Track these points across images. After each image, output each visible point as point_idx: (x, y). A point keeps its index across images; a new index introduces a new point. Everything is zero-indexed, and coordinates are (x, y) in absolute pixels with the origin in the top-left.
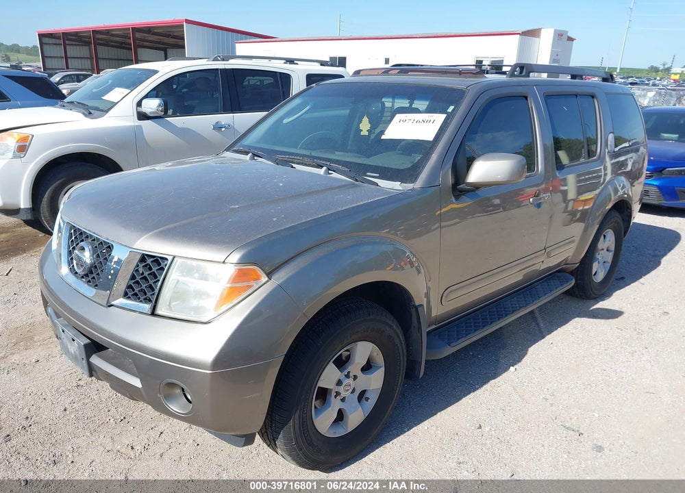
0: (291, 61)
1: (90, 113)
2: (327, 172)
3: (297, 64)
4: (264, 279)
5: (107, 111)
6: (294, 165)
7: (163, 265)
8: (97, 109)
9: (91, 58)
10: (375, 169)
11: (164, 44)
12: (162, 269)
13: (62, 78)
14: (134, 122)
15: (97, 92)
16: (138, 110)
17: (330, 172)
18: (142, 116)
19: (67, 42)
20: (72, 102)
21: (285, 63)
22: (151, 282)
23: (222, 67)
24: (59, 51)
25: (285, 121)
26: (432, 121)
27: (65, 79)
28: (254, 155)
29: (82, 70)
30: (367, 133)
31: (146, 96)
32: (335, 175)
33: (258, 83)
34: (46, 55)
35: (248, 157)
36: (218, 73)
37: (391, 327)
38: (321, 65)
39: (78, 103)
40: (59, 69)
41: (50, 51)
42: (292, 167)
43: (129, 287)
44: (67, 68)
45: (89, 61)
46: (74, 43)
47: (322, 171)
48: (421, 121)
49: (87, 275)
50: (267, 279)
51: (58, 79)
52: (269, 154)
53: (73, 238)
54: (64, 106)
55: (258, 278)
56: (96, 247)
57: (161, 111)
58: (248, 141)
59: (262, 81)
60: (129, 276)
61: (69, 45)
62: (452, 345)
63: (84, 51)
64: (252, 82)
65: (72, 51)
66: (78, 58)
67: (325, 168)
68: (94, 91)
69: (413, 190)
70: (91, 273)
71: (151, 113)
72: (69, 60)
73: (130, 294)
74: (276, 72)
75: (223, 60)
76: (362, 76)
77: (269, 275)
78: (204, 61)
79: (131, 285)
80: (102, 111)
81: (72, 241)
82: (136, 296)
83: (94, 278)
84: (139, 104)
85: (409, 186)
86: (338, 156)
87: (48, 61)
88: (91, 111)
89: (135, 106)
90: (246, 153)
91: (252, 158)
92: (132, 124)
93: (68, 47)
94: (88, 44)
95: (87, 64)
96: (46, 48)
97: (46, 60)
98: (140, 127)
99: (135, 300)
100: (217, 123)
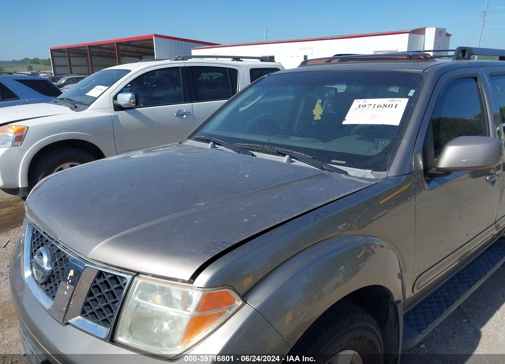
0: (237, 59)
1: (76, 107)
2: (290, 161)
3: (242, 61)
4: (239, 303)
5: (89, 105)
6: (255, 153)
7: (122, 283)
8: (82, 103)
9: (88, 66)
10: (341, 156)
11: (139, 53)
12: (121, 288)
13: (66, 81)
14: (111, 113)
15: (83, 90)
16: (115, 103)
17: (293, 159)
18: (118, 108)
19: (71, 55)
20: (63, 99)
21: (232, 60)
22: (110, 302)
23: (182, 65)
24: (65, 61)
25: (241, 109)
26: (394, 106)
27: (69, 81)
28: (215, 143)
29: (81, 74)
30: (319, 118)
31: (121, 92)
32: (297, 163)
33: (209, 78)
34: (56, 64)
35: (209, 145)
36: (179, 71)
37: (372, 330)
38: (262, 61)
39: (67, 99)
40: (64, 74)
41: (59, 61)
42: (253, 155)
43: (87, 304)
44: (71, 73)
45: (87, 67)
46: (75, 55)
47: (285, 159)
48: (382, 106)
49: (46, 283)
50: (241, 303)
51: (63, 82)
52: (230, 142)
53: (35, 240)
54: (56, 102)
55: (231, 302)
56: (54, 254)
57: (133, 103)
58: (209, 129)
59: (211, 77)
60: (86, 293)
61: (72, 57)
62: (423, 332)
63: (83, 61)
64: (204, 78)
65: (74, 61)
66: (79, 66)
67: (287, 157)
68: (81, 89)
69: (387, 178)
70: (50, 281)
71: (125, 105)
72: (72, 68)
73: (88, 312)
74: (226, 68)
75: (183, 59)
76: (310, 65)
77: (244, 297)
78: (168, 61)
79: (88, 302)
80: (86, 105)
81: (34, 243)
82: (93, 316)
83: (52, 287)
84: (115, 98)
85: (383, 174)
86: (295, 141)
87: (58, 69)
88: (77, 105)
89: (112, 99)
90: (208, 141)
91: (213, 147)
92: (109, 114)
93: (71, 59)
94: (85, 55)
95: (85, 70)
96: (56, 59)
97: (57, 68)
98: (116, 116)
99: (92, 320)
100: (179, 111)
